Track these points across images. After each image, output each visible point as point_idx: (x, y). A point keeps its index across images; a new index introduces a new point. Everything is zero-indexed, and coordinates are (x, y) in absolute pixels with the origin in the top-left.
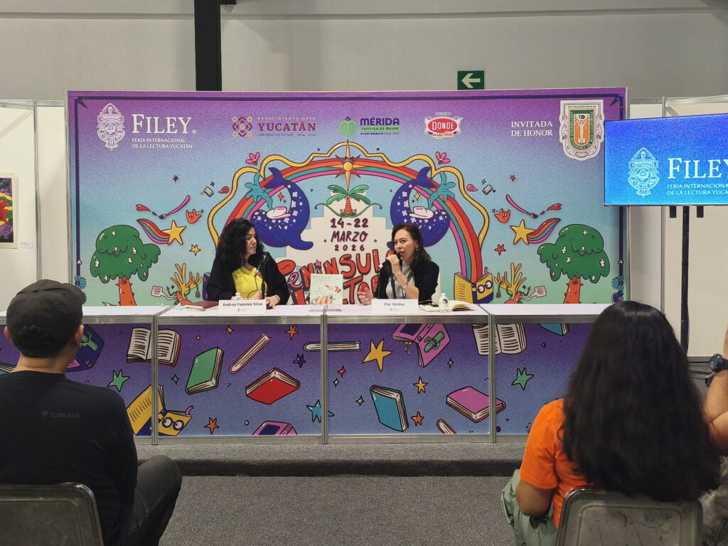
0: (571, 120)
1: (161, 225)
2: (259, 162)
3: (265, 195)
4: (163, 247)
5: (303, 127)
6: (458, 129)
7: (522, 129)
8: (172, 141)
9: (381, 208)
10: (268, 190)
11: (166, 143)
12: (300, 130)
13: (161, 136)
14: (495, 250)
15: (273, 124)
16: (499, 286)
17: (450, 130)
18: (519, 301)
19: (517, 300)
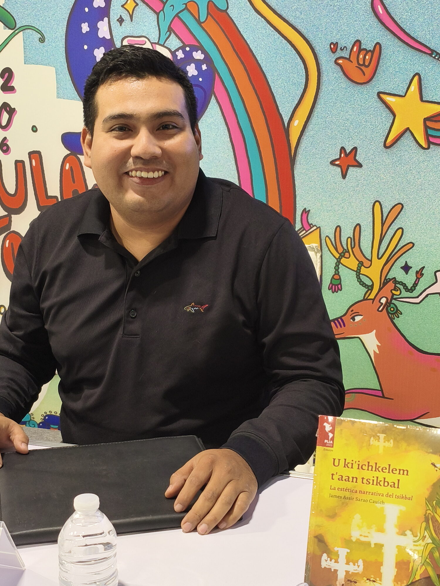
9: (42, 40)
14: (332, 163)
16: (338, 262)
18: (388, 304)
19: (384, 301)
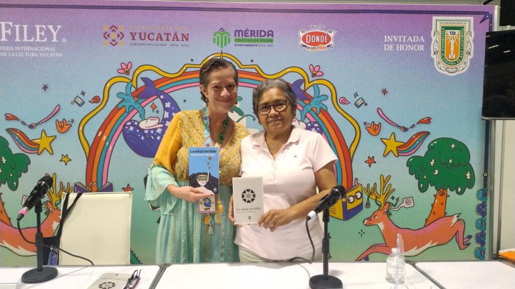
0: (443, 36)
1: (32, 135)
2: (131, 72)
3: (137, 106)
4: (33, 157)
5: (176, 37)
6: (331, 43)
7: (395, 43)
8: (42, 49)
9: (254, 119)
10: (140, 101)
11: (36, 52)
12: (173, 40)
13: (30, 44)
14: (366, 162)
15: (145, 33)
16: (369, 197)
17: (324, 43)
18: (387, 211)
19: (385, 210)
